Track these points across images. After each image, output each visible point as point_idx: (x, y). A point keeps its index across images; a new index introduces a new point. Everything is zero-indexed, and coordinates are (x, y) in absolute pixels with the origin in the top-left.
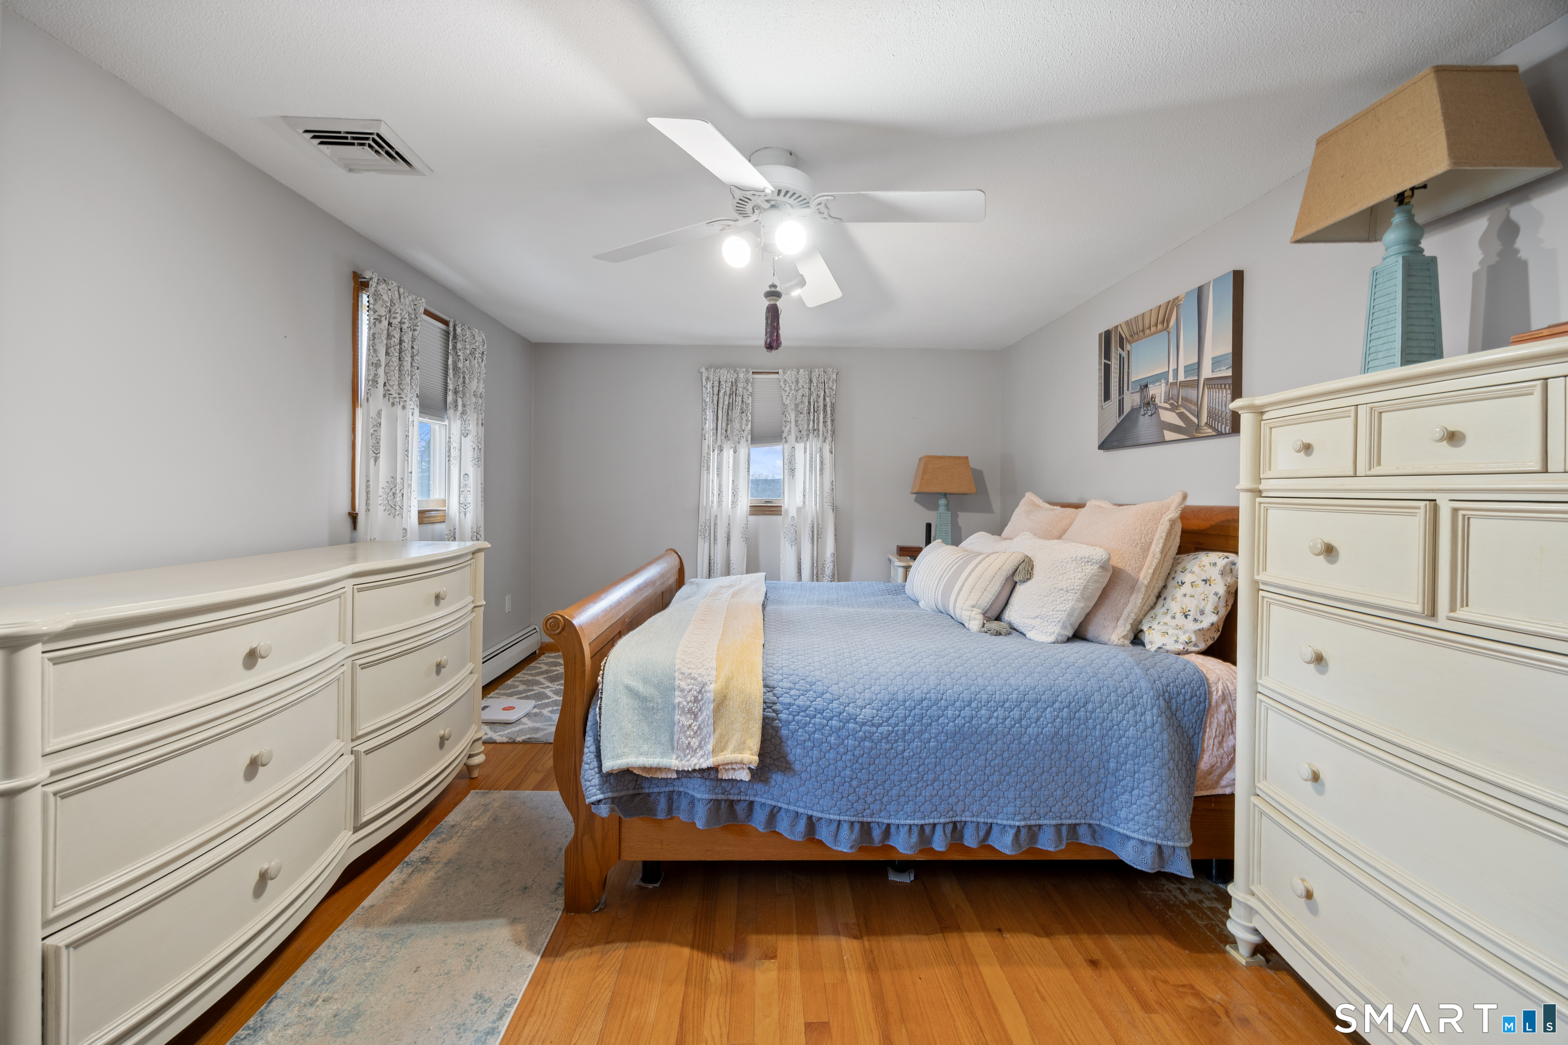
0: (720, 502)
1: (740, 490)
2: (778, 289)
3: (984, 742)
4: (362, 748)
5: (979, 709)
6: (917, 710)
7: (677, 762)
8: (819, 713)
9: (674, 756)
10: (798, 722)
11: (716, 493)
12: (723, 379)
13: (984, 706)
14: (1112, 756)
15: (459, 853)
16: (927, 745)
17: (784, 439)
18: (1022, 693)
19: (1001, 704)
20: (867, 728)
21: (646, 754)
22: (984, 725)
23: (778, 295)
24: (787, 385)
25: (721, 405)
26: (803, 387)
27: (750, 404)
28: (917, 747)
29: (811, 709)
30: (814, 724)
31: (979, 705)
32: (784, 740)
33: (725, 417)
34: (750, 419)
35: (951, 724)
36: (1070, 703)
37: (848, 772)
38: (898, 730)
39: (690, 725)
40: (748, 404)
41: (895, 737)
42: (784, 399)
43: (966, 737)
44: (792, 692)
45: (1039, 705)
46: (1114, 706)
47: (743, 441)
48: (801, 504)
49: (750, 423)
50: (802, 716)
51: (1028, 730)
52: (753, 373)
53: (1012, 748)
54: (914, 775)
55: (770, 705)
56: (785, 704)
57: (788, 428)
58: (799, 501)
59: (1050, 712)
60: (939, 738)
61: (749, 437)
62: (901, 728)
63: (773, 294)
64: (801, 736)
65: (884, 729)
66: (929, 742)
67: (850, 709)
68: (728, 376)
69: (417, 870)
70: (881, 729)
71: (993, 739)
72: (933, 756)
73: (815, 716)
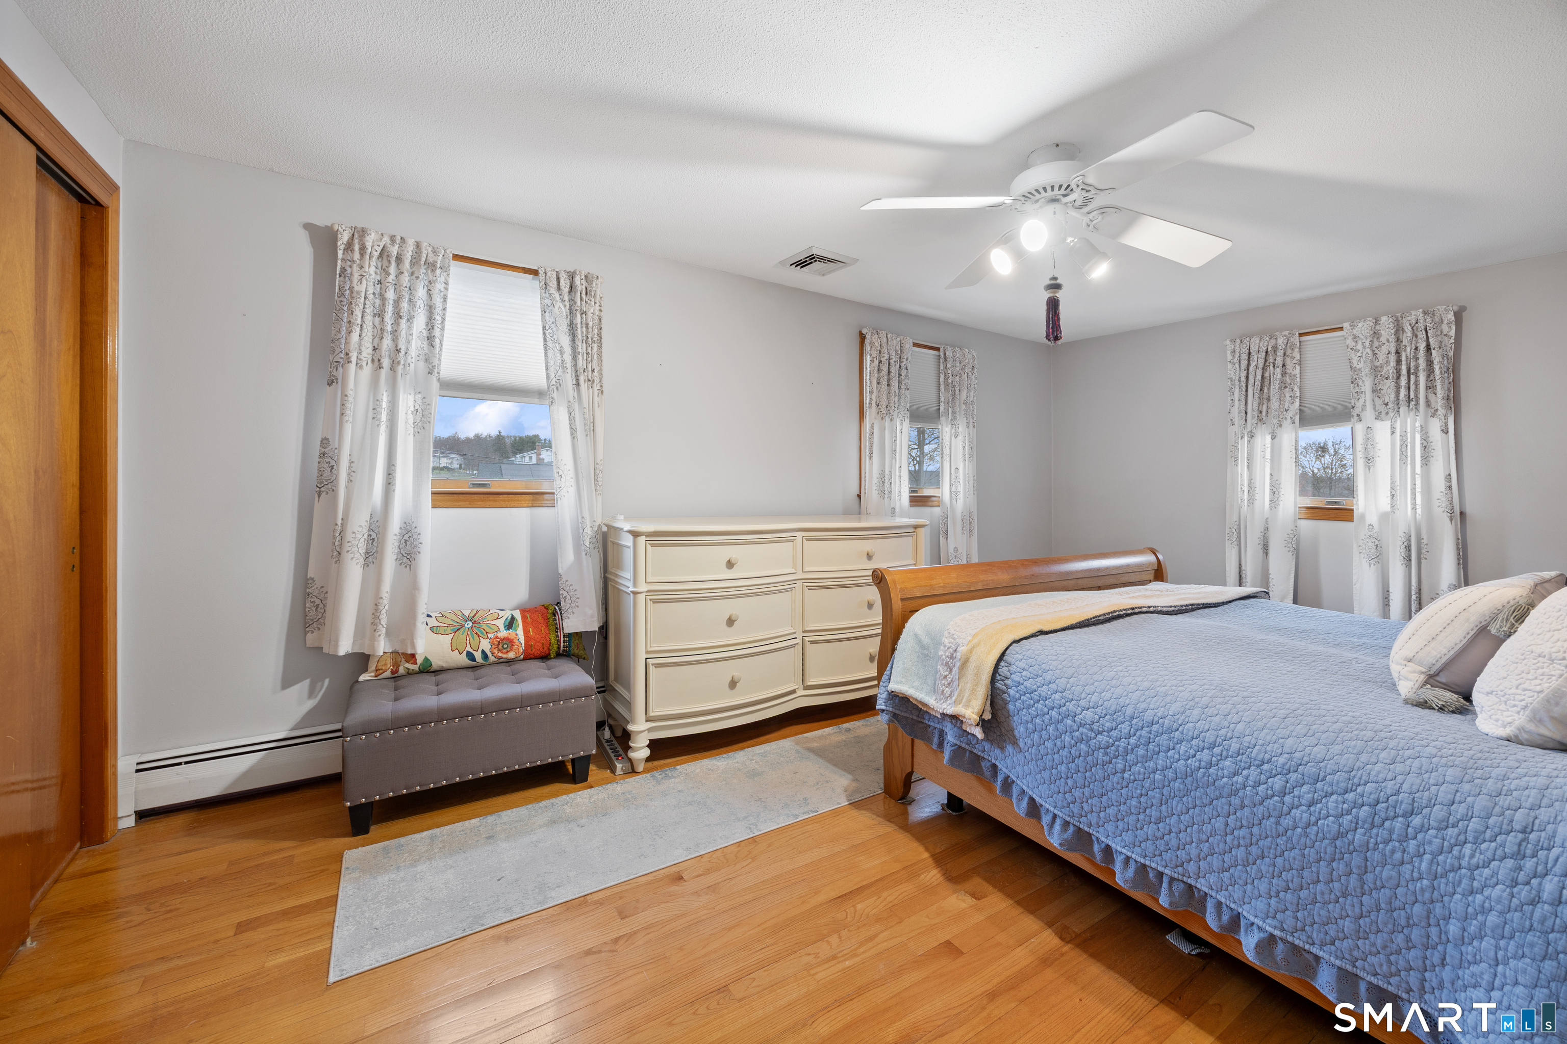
0: (1251, 500)
1: (1282, 486)
2: (1058, 281)
3: (1224, 800)
4: (807, 639)
5: (1222, 758)
6: (1143, 732)
7: (934, 702)
8: (1042, 700)
9: (934, 698)
10: (1023, 702)
11: (1246, 489)
12: (1254, 349)
13: (1232, 757)
14: (1453, 914)
15: (866, 736)
16: (1152, 776)
17: (1356, 418)
18: (1295, 760)
19: (1257, 762)
20: (1085, 730)
21: (917, 689)
22: (1225, 780)
23: (1058, 287)
24: (1360, 343)
25: (1251, 382)
26: (1388, 341)
27: (1298, 376)
28: (1139, 773)
29: (1036, 693)
30: (1037, 709)
31: (1224, 753)
32: (1011, 714)
33: (1257, 396)
34: (1298, 394)
35: (1182, 762)
36: (1378, 802)
37: (1063, 768)
38: (1119, 746)
39: (946, 676)
40: (1295, 376)
41: (1115, 752)
42: (1355, 362)
43: (1201, 784)
44: (1024, 673)
45: (1319, 785)
46: (1470, 839)
47: (1287, 424)
48: (1388, 508)
49: (1298, 400)
50: (1027, 698)
51: (1294, 811)
52: (1301, 335)
53: (1265, 826)
54: (1135, 803)
55: (1003, 678)
56: (1015, 682)
57: (1361, 401)
58: (1384, 503)
59: (1336, 802)
60: (1166, 773)
61: (1298, 417)
62: (1122, 745)
63: (1055, 286)
64: (1025, 716)
65: (1103, 738)
66: (1154, 772)
67: (1070, 706)
68: (1261, 345)
69: (840, 732)
70: (1099, 737)
71: (1236, 801)
72: (1157, 790)
73: (1038, 701)
